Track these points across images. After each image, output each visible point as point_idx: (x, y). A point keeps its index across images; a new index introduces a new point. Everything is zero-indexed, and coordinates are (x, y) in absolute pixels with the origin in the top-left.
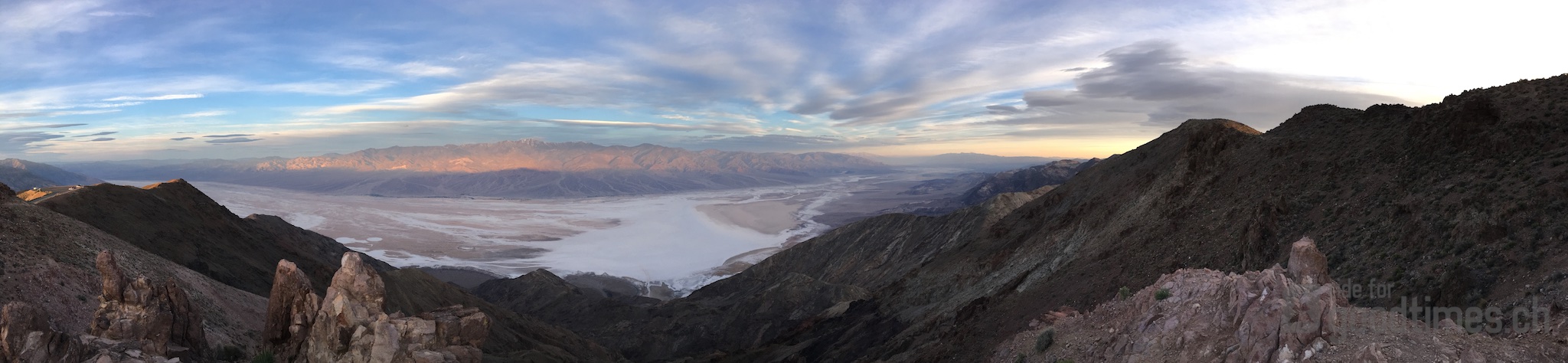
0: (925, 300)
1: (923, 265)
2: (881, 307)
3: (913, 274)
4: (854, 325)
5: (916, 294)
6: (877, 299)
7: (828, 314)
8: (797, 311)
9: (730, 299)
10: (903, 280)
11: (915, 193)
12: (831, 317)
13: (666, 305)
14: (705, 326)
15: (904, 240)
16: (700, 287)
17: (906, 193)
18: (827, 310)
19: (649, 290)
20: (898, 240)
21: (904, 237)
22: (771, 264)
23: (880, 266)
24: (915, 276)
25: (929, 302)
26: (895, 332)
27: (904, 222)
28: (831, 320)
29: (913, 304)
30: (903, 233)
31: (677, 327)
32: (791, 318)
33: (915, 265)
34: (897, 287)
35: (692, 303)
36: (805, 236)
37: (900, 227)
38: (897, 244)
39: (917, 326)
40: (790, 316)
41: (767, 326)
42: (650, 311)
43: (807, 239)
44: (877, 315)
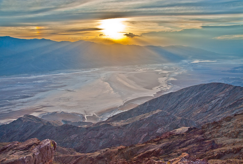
0: (234, 136)
1: (235, 115)
2: (206, 133)
3: (229, 119)
4: (190, 139)
5: (228, 131)
6: (204, 128)
7: (176, 132)
8: (160, 129)
9: (127, 121)
10: (221, 122)
11: (234, 71)
12: (178, 133)
13: (95, 125)
14: (115, 134)
15: (223, 99)
16: (112, 116)
17: (228, 71)
18: (175, 130)
19: (86, 118)
20: (219, 99)
21: (223, 98)
22: (148, 105)
23: (206, 112)
24: (229, 120)
25: (236, 137)
26: (213, 148)
27: (224, 88)
28: (177, 135)
29: (226, 136)
30: (223, 95)
31: (101, 135)
32: (157, 132)
33: (229, 115)
34: (217, 124)
35: (108, 123)
36: (166, 91)
37: (221, 91)
38: (219, 101)
39: (228, 148)
40: (157, 131)
41: (145, 135)
42: (87, 128)
43: (167, 93)
44: (203, 137)
